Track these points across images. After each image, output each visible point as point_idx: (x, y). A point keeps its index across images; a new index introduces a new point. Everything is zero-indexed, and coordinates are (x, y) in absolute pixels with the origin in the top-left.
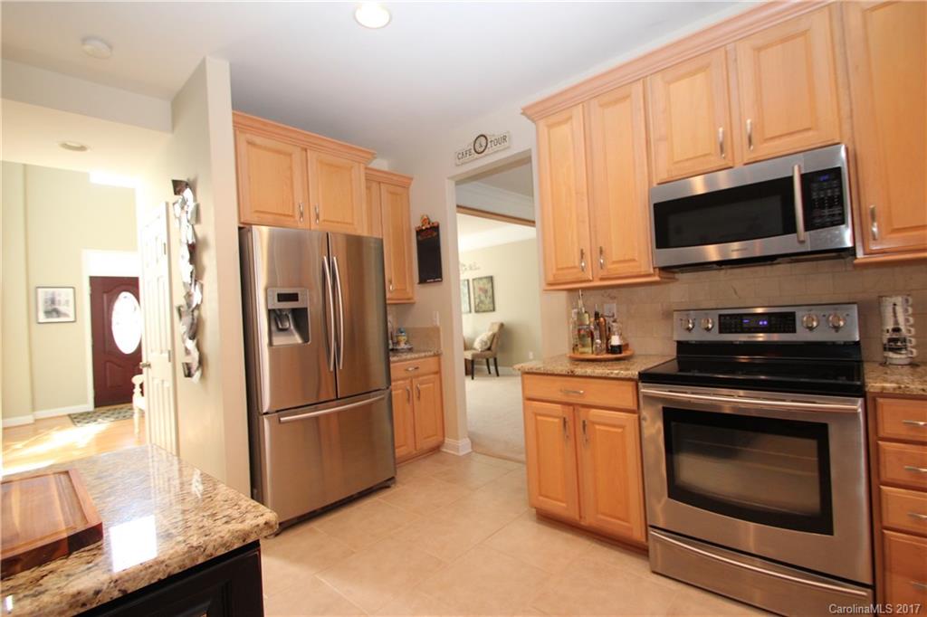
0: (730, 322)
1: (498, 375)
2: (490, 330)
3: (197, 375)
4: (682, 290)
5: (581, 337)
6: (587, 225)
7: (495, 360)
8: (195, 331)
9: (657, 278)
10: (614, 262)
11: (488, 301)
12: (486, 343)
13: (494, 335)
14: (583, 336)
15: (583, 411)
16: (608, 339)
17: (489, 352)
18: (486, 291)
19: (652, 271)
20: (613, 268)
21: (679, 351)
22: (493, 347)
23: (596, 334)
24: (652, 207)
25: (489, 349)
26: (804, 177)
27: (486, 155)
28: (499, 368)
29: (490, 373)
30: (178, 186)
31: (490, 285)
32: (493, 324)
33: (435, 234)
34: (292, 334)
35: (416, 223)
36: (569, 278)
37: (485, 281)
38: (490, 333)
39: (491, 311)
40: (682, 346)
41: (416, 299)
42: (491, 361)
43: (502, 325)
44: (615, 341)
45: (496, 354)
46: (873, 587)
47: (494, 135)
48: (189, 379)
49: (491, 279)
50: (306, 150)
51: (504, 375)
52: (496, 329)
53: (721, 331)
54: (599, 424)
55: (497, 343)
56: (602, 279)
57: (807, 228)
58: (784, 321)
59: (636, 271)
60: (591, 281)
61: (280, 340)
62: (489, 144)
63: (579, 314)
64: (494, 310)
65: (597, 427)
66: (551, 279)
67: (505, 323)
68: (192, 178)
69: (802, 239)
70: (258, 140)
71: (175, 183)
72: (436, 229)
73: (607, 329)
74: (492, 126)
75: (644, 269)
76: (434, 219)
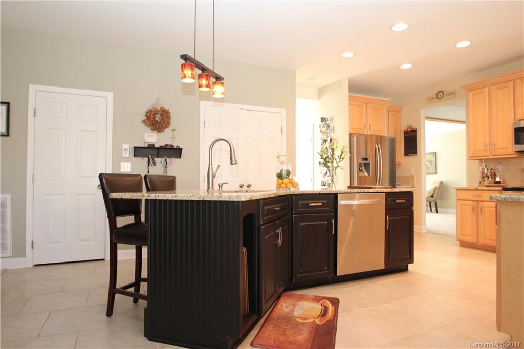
1: (437, 213)
2: (433, 185)
5: (483, 178)
6: (488, 134)
7: (436, 203)
9: (516, 156)
10: (498, 149)
11: (432, 168)
12: (430, 193)
13: (436, 189)
14: (484, 176)
15: (481, 203)
16: (495, 179)
17: (432, 198)
18: (431, 162)
19: (514, 153)
20: (498, 152)
22: (435, 195)
23: (490, 177)
24: (513, 129)
25: (432, 196)
27: (443, 100)
28: (438, 209)
29: (431, 211)
30: (323, 120)
31: (435, 158)
32: (435, 182)
33: (415, 133)
34: (365, 172)
35: (404, 128)
36: (479, 154)
37: (431, 155)
38: (433, 187)
39: (434, 174)
41: (402, 162)
42: (433, 204)
43: (441, 183)
44: (498, 179)
45: (436, 199)
47: (447, 92)
49: (435, 154)
50: (367, 104)
51: (441, 213)
52: (437, 185)
54: (487, 207)
55: (438, 193)
56: (493, 155)
59: (507, 153)
60: (488, 156)
62: (444, 96)
63: (483, 169)
64: (436, 173)
65: (486, 208)
66: (471, 155)
67: (443, 181)
71: (322, 118)
72: (415, 131)
73: (495, 175)
74: (446, 88)
75: (510, 152)
76: (414, 127)
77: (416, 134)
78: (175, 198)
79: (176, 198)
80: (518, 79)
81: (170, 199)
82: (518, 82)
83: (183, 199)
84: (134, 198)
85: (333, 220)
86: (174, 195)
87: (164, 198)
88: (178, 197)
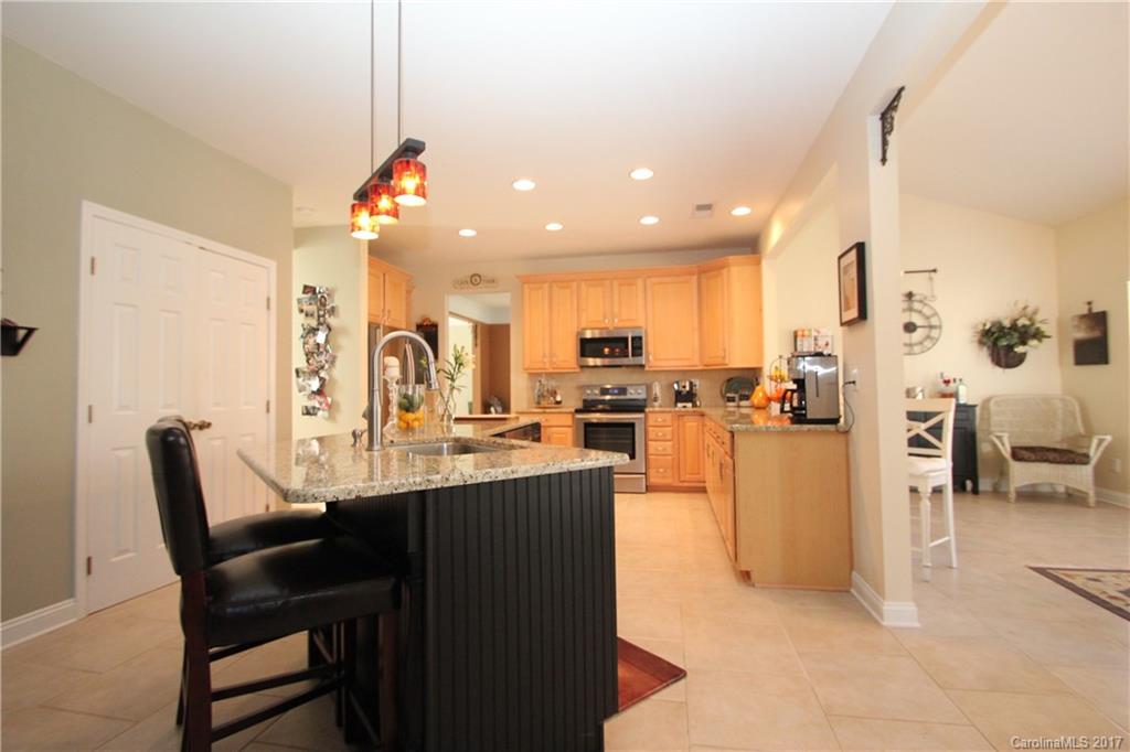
4: (586, 378)
6: (548, 341)
9: (576, 370)
10: (559, 361)
19: (577, 367)
20: (559, 364)
24: (580, 338)
30: (308, 289)
33: (435, 329)
35: (418, 320)
36: (537, 367)
40: (585, 401)
44: (559, 399)
46: (645, 474)
50: (385, 275)
53: (600, 395)
56: (553, 368)
57: (633, 355)
58: (623, 391)
59: (569, 366)
60: (546, 369)
66: (527, 366)
69: (631, 360)
71: (306, 287)
72: (435, 326)
73: (555, 393)
74: (484, 271)
75: (573, 365)
76: (434, 318)
77: (436, 331)
78: (512, 477)
79: (515, 476)
80: (583, 280)
81: (499, 479)
82: (583, 284)
83: (528, 475)
84: (401, 491)
86: (509, 469)
87: (487, 480)
88: (517, 472)
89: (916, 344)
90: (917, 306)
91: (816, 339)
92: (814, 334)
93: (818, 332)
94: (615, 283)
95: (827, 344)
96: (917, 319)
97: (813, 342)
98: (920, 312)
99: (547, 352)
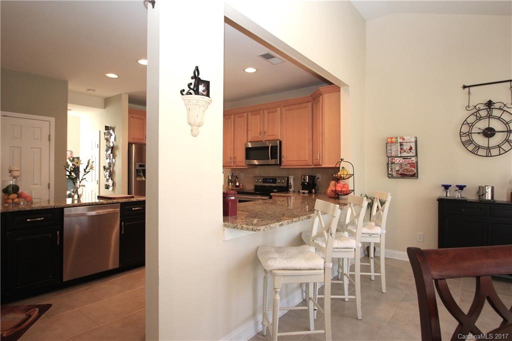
0: (265, 180)
3: (111, 188)
5: (229, 183)
8: (111, 175)
9: (247, 167)
19: (246, 165)
21: (255, 188)
23: (233, 182)
24: (245, 149)
26: (271, 146)
30: (107, 128)
34: (142, 177)
40: (256, 186)
44: (237, 184)
48: (107, 190)
53: (263, 183)
57: (272, 158)
58: (274, 180)
60: (232, 166)
61: (138, 179)
63: (229, 176)
68: (113, 126)
69: (271, 161)
70: (134, 116)
73: (236, 181)
75: (244, 164)
80: (250, 112)
82: (250, 114)
85: (58, 232)
89: (494, 147)
90: (496, 113)
91: (401, 145)
92: (400, 140)
93: (404, 139)
94: (266, 112)
95: (411, 149)
96: (496, 125)
97: (399, 147)
98: (499, 118)
99: (232, 157)
